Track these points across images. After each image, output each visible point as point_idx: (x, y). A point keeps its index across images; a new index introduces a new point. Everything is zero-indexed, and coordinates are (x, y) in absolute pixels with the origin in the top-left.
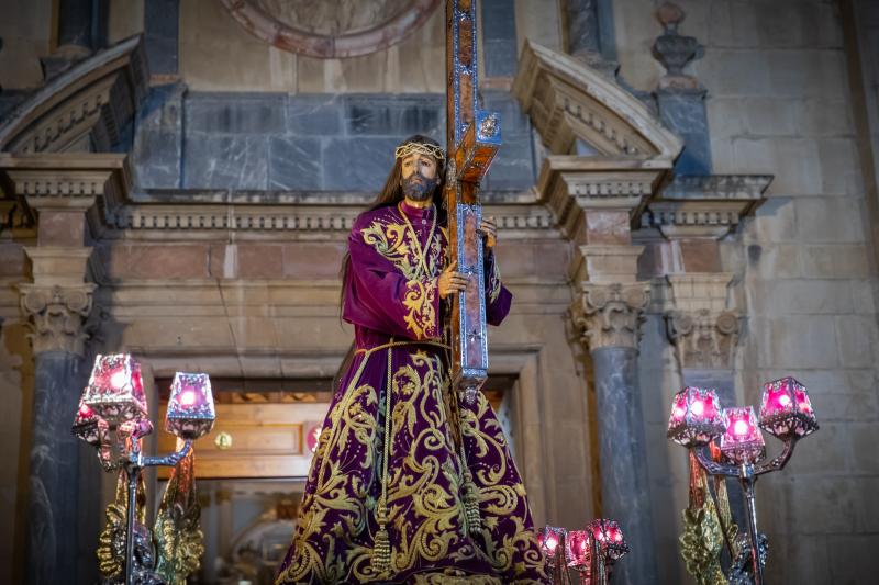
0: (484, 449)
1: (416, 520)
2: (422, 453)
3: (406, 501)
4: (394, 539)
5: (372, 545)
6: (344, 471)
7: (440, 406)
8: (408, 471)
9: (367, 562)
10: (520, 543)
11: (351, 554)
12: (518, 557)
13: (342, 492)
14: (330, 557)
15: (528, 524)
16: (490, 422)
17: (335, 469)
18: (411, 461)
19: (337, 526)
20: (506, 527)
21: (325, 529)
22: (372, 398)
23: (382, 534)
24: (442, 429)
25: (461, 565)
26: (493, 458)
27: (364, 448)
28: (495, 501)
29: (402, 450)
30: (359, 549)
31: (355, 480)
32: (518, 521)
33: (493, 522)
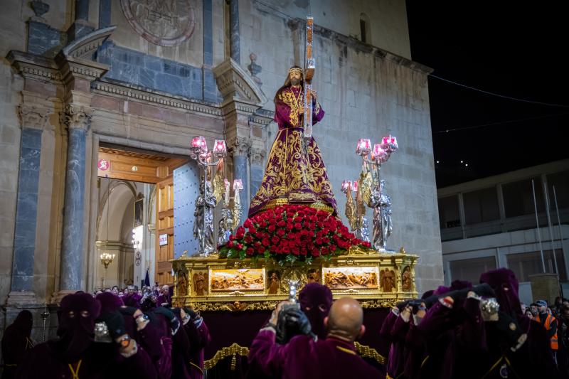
0: (315, 158)
1: (292, 178)
2: (294, 159)
3: (290, 173)
4: (287, 184)
5: (281, 185)
6: (273, 165)
7: (300, 146)
8: (290, 165)
9: (279, 190)
10: (323, 184)
11: (275, 188)
12: (323, 188)
13: (272, 171)
14: (268, 189)
15: (326, 179)
16: (317, 150)
17: (270, 165)
18: (291, 162)
19: (270, 181)
20: (320, 180)
21: (267, 181)
22: (281, 144)
23: (284, 182)
24: (300, 153)
25: (303, 190)
26: (317, 160)
27: (278, 158)
28: (317, 172)
29: (289, 159)
30: (277, 187)
31: (276, 168)
32: (323, 178)
33: (317, 178)
